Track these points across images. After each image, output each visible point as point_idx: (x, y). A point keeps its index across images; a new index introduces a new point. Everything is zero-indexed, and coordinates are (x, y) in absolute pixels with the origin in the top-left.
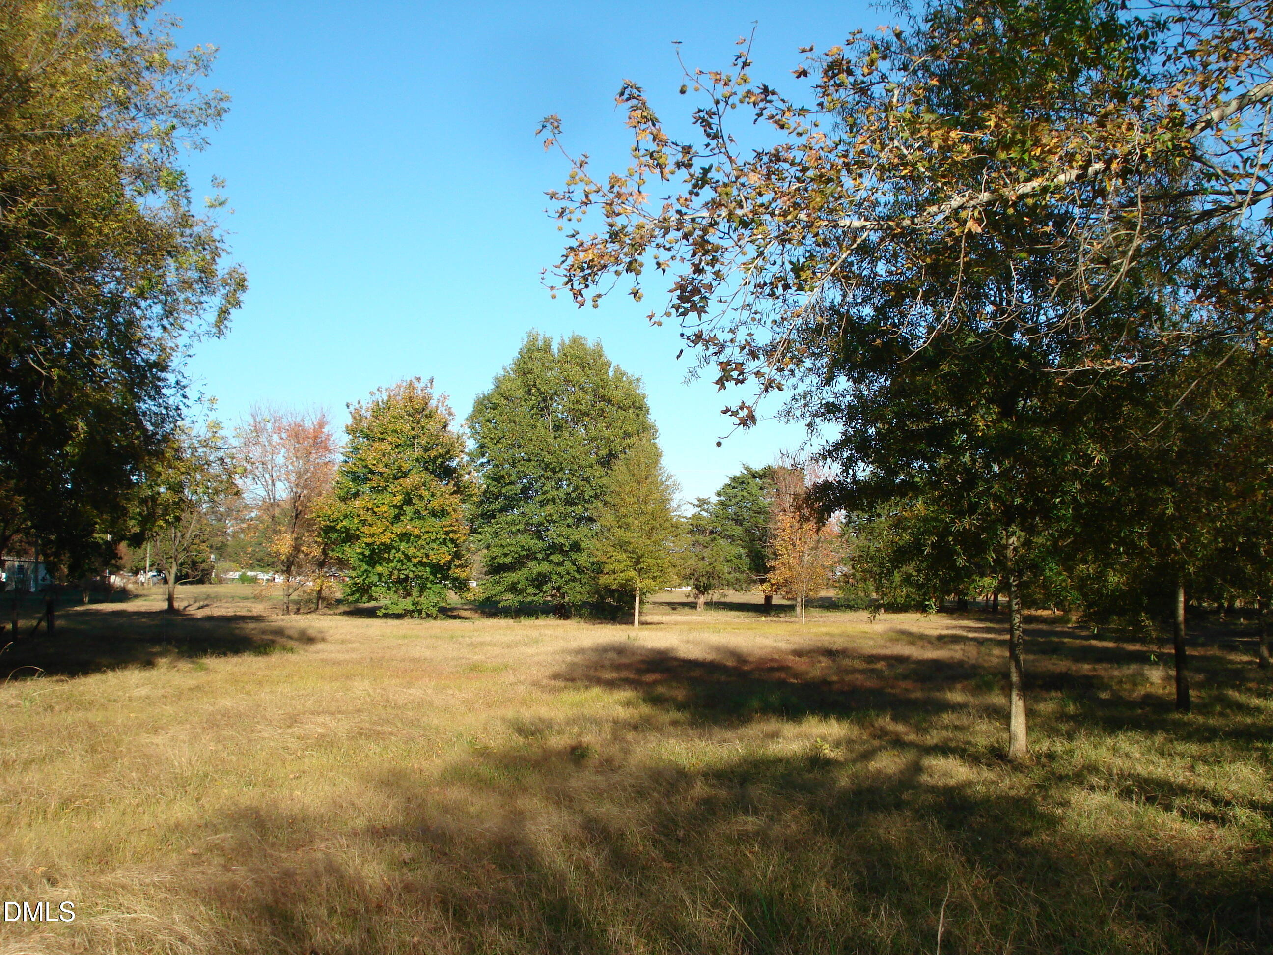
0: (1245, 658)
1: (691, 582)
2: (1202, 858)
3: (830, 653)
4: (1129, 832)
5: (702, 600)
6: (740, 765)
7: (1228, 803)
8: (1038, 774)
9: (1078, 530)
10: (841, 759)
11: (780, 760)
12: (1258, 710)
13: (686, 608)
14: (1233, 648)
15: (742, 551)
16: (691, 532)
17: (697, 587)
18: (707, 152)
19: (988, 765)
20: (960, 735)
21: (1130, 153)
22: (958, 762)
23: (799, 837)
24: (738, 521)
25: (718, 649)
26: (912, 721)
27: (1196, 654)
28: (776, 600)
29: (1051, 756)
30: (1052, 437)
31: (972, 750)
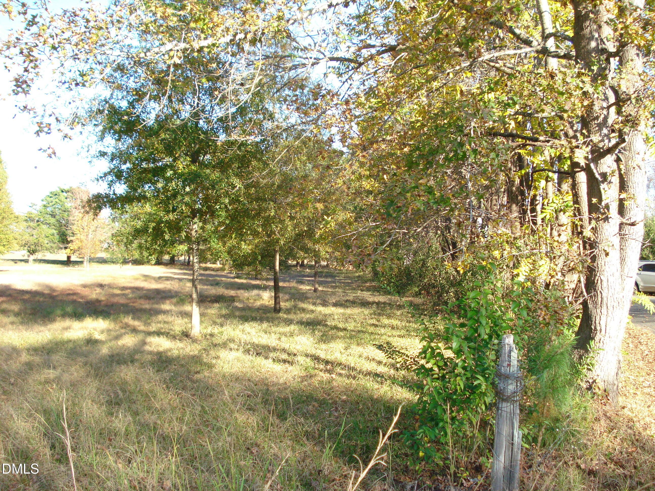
0: (308, 288)
1: (26, 248)
2: (281, 381)
3: (101, 286)
4: (248, 370)
5: (32, 257)
6: (47, 344)
7: (295, 355)
8: (205, 343)
9: (227, 222)
10: (104, 339)
11: (70, 341)
12: (313, 311)
13: (23, 263)
14: (302, 283)
15: (55, 232)
16: (26, 221)
17: (29, 251)
18: (35, 6)
19: (180, 340)
20: (166, 326)
21: (256, 31)
22: (165, 339)
23: (79, 379)
24: (53, 216)
25: (39, 285)
26: (143, 319)
27: (285, 285)
28: (73, 258)
29: (212, 335)
30: (215, 175)
31: (172, 333)
